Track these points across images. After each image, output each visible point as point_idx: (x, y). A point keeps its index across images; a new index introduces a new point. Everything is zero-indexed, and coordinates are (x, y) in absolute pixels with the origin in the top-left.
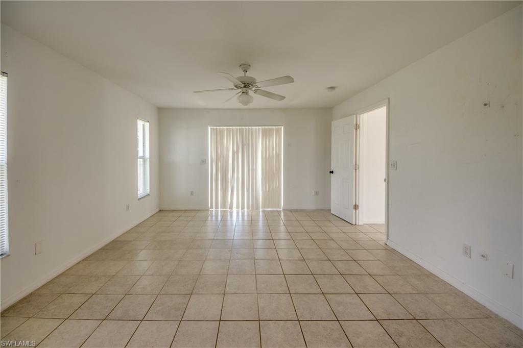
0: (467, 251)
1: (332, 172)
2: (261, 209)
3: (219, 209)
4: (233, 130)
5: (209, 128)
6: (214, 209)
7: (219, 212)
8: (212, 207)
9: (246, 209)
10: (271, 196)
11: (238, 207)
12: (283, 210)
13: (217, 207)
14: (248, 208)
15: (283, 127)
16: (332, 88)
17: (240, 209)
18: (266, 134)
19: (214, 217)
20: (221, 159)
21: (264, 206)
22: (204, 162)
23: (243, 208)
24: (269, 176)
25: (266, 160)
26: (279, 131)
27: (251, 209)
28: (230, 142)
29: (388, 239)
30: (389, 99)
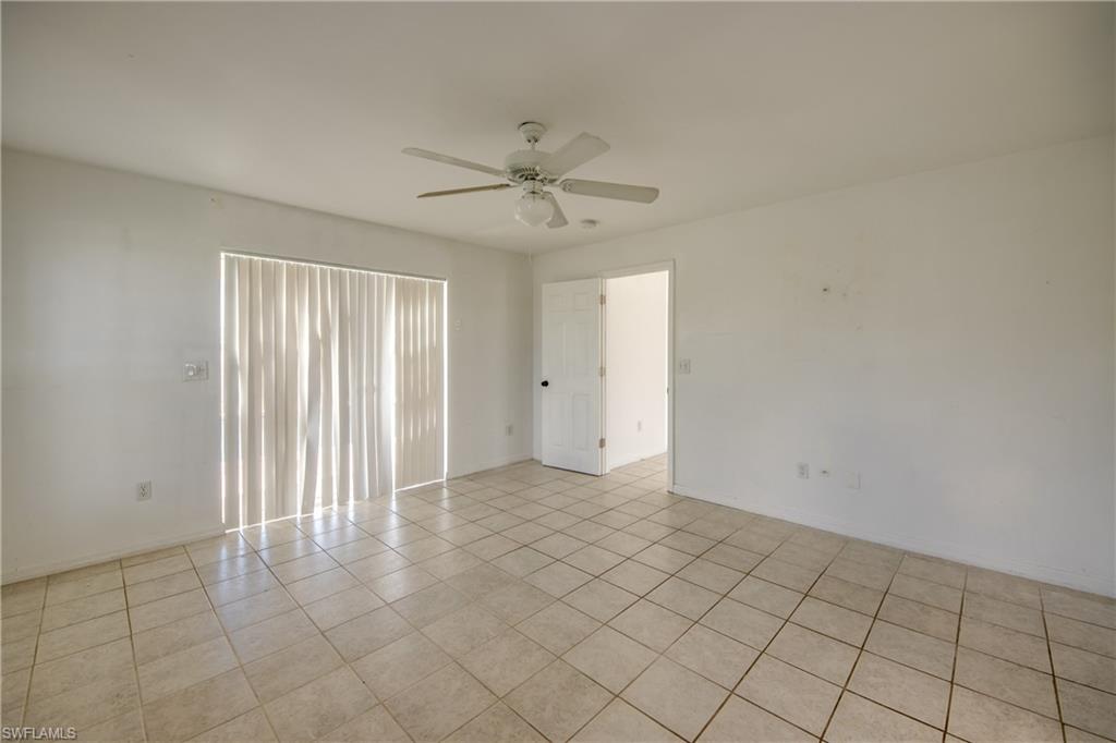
0: (803, 470)
1: (545, 384)
2: (394, 491)
3: (263, 523)
4: (312, 273)
5: (223, 255)
6: (242, 528)
7: (263, 530)
8: (233, 521)
9: (351, 502)
10: (417, 453)
11: (327, 501)
12: (448, 480)
13: (253, 516)
14: (358, 497)
15: (446, 284)
16: (592, 222)
17: (335, 505)
18: (407, 295)
19: (241, 562)
20: (267, 359)
21: (402, 482)
22: (204, 371)
23: (343, 501)
24: (414, 402)
25: (407, 363)
26: (436, 291)
27: (367, 496)
28: (301, 311)
29: (674, 484)
30: (674, 261)
